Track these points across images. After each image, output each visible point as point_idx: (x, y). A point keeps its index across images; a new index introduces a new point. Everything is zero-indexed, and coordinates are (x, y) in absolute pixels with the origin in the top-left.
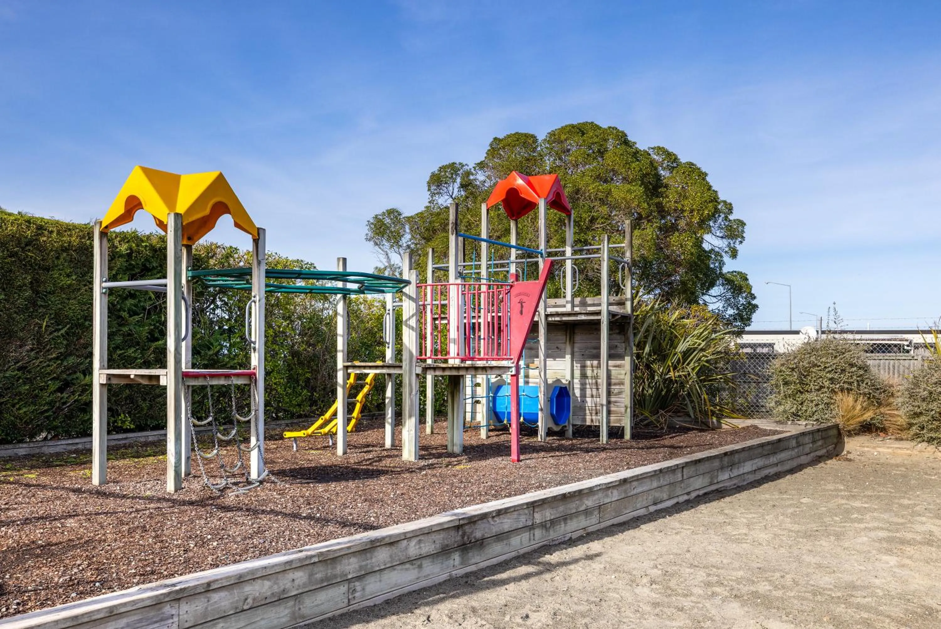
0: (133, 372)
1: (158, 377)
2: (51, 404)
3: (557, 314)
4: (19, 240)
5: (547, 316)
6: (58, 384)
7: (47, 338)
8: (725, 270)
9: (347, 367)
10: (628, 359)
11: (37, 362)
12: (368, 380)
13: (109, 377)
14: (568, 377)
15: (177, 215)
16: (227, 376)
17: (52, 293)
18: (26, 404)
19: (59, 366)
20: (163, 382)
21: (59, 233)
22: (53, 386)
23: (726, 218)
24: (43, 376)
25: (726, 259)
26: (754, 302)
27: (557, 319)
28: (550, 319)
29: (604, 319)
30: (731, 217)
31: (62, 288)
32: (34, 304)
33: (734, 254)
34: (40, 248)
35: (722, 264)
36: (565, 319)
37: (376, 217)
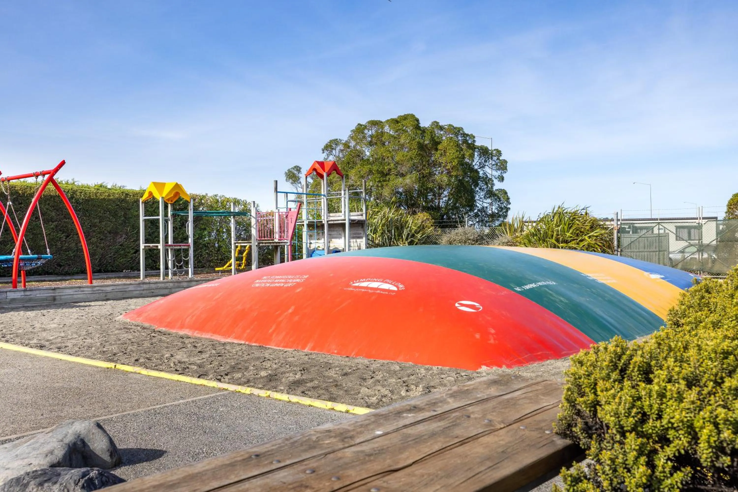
0: (151, 245)
1: (157, 246)
2: (132, 258)
3: (332, 221)
4: (119, 200)
5: (328, 221)
6: (134, 251)
7: (129, 234)
8: (495, 188)
9: (235, 243)
10: (364, 238)
11: (126, 243)
12: (247, 248)
13: (145, 246)
14: (343, 247)
15: (162, 198)
16: (180, 246)
17: (131, 218)
18: (123, 258)
19: (134, 244)
20: (159, 248)
21: (133, 196)
22: (132, 251)
23: (498, 159)
24: (128, 248)
25: (496, 181)
26: (509, 206)
27: (332, 222)
28: (329, 222)
29: (347, 223)
30: (501, 158)
31: (135, 216)
32: (125, 222)
33: (502, 179)
34: (127, 202)
35: (493, 185)
36: (335, 222)
37: (289, 170)
